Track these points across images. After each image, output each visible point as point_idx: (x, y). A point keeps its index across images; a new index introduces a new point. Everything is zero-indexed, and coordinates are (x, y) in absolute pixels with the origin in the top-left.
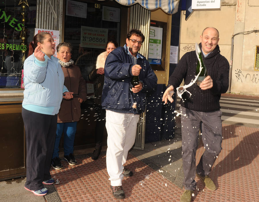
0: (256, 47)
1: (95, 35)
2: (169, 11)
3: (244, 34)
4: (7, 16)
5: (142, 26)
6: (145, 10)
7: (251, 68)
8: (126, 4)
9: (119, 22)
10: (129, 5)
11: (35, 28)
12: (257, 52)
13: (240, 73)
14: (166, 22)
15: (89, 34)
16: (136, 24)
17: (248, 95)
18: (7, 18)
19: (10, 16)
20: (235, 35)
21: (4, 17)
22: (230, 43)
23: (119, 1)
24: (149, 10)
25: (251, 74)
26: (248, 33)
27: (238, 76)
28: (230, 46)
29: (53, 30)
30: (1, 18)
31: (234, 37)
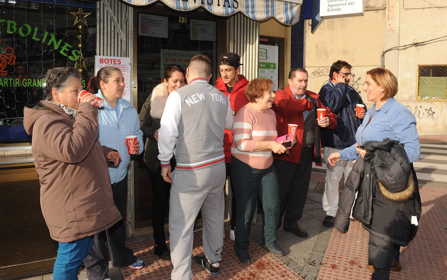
0: (417, 67)
1: (181, 61)
2: (287, 21)
3: (399, 50)
4: (57, 41)
6: (252, 21)
7: (411, 97)
8: (223, 14)
9: (215, 40)
10: (227, 16)
11: (96, 56)
12: (419, 74)
14: (283, 37)
15: (172, 60)
16: (239, 43)
18: (57, 43)
19: (60, 41)
20: (386, 52)
21: (53, 43)
23: (211, 11)
24: (256, 21)
25: (412, 105)
26: (406, 47)
29: (121, 56)
30: (49, 44)
31: (385, 55)
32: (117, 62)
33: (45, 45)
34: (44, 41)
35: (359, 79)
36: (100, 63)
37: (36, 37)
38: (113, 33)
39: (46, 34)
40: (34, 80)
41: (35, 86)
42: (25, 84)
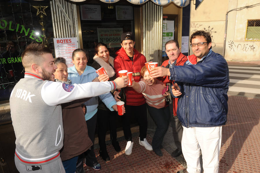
0: (247, 21)
1: (111, 35)
2: (182, 5)
3: (237, 10)
4: (27, 30)
5: (155, 22)
6: (158, 6)
7: (242, 39)
8: (138, 3)
9: (133, 19)
10: (141, 4)
11: (54, 39)
12: (248, 25)
13: (233, 44)
14: (177, 14)
15: (105, 35)
16: (149, 21)
17: (239, 61)
18: (27, 32)
19: (29, 29)
20: (229, 12)
21: (23, 31)
22: (225, 19)
23: (130, 1)
24: (161, 6)
25: (242, 44)
26: (241, 9)
27: (230, 47)
28: (225, 22)
29: (71, 37)
30: (21, 32)
31: (228, 14)
32: (69, 41)
33: (19, 33)
34: (17, 31)
35: (212, 29)
36: (57, 43)
37: (11, 28)
38: (63, 21)
39: (18, 25)
40: (15, 58)
41: (16, 62)
42: (10, 62)
